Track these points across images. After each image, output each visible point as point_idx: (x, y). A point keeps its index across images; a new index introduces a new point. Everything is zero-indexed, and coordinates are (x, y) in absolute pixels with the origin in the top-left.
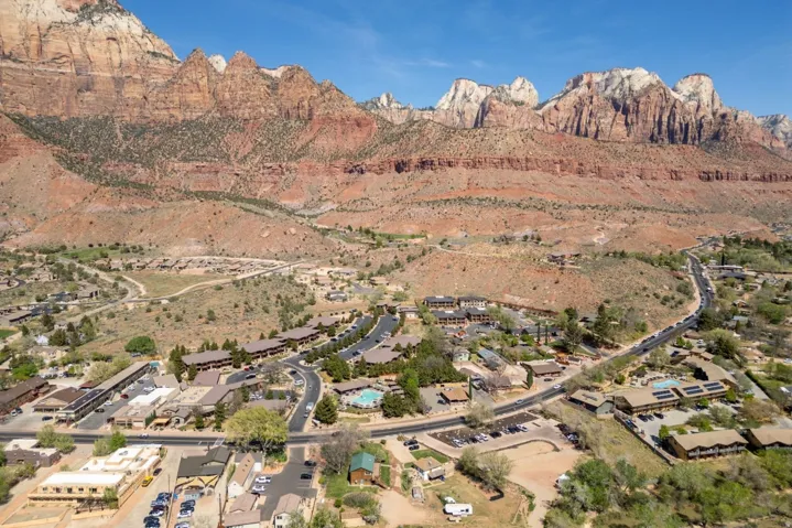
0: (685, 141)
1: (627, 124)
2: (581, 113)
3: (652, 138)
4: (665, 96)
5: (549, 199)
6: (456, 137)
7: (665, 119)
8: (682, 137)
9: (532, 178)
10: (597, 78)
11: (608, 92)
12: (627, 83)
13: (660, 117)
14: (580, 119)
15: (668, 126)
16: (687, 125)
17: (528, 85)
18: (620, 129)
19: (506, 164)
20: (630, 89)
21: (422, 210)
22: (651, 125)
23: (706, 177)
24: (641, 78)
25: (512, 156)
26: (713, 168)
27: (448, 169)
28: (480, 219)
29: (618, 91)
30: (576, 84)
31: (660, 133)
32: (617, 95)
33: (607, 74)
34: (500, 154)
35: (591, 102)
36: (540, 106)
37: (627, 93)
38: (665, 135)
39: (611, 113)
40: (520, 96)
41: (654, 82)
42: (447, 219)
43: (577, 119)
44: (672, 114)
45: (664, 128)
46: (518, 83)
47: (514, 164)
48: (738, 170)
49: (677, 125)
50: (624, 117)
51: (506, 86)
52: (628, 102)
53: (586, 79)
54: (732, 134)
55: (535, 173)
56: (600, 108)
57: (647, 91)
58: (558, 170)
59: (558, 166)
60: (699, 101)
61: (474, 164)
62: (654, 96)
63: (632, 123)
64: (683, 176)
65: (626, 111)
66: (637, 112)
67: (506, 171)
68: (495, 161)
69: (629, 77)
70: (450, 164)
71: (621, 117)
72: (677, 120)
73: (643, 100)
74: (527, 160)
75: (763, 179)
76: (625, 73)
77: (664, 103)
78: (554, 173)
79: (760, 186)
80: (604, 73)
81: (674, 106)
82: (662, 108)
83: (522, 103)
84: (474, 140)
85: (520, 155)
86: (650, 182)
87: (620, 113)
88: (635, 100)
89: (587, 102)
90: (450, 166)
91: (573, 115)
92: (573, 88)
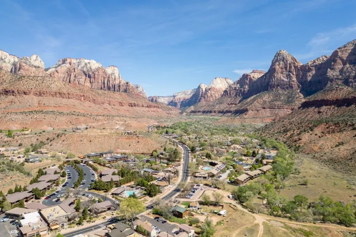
0: (115, 91)
1: (91, 82)
2: (71, 76)
3: (101, 89)
4: (105, 72)
5: (82, 112)
6: (25, 80)
7: (106, 82)
8: (113, 90)
9: (72, 102)
10: (74, 61)
11: (80, 68)
12: (88, 65)
13: (104, 81)
14: (70, 78)
15: (107, 85)
16: (115, 85)
17: (39, 59)
18: (88, 84)
19: (58, 95)
20: (90, 68)
21: (20, 117)
22: (100, 84)
23: (131, 105)
24: (94, 65)
25: (60, 91)
26: (133, 102)
27: (24, 96)
28: (57, 121)
29: (85, 68)
30: (64, 62)
31: (104, 87)
32: (85, 69)
33: (78, 60)
34: (54, 90)
35: (75, 71)
36: (46, 70)
37: (89, 69)
38: (106, 88)
39: (84, 77)
40: (37, 64)
41: (100, 67)
42: (39, 122)
43: (69, 78)
44: (108, 81)
45: (106, 85)
46: (34, 57)
47: (62, 95)
48: (140, 103)
49: (111, 85)
50: (89, 79)
51: (28, 58)
52: (90, 73)
53: (69, 61)
54: (131, 90)
55: (73, 100)
56: (79, 74)
57: (98, 69)
58: (83, 99)
59: (82, 97)
60: (115, 77)
61: (40, 94)
62: (101, 72)
63: (93, 82)
64: (123, 104)
65: (90, 77)
66: (95, 78)
67: (58, 98)
68: (52, 93)
69: (89, 63)
70: (25, 93)
71: (88, 79)
72: (111, 83)
73: (96, 73)
74: (68, 94)
75: (148, 107)
76: (87, 61)
77: (105, 76)
78: (81, 100)
79: (147, 109)
80: (77, 59)
81: (109, 77)
82: (104, 78)
83: (39, 67)
84: (38, 82)
85: (65, 91)
86: (113, 106)
87: (87, 77)
88: (93, 73)
89: (73, 71)
90: (25, 94)
91: (66, 76)
92: (63, 64)
